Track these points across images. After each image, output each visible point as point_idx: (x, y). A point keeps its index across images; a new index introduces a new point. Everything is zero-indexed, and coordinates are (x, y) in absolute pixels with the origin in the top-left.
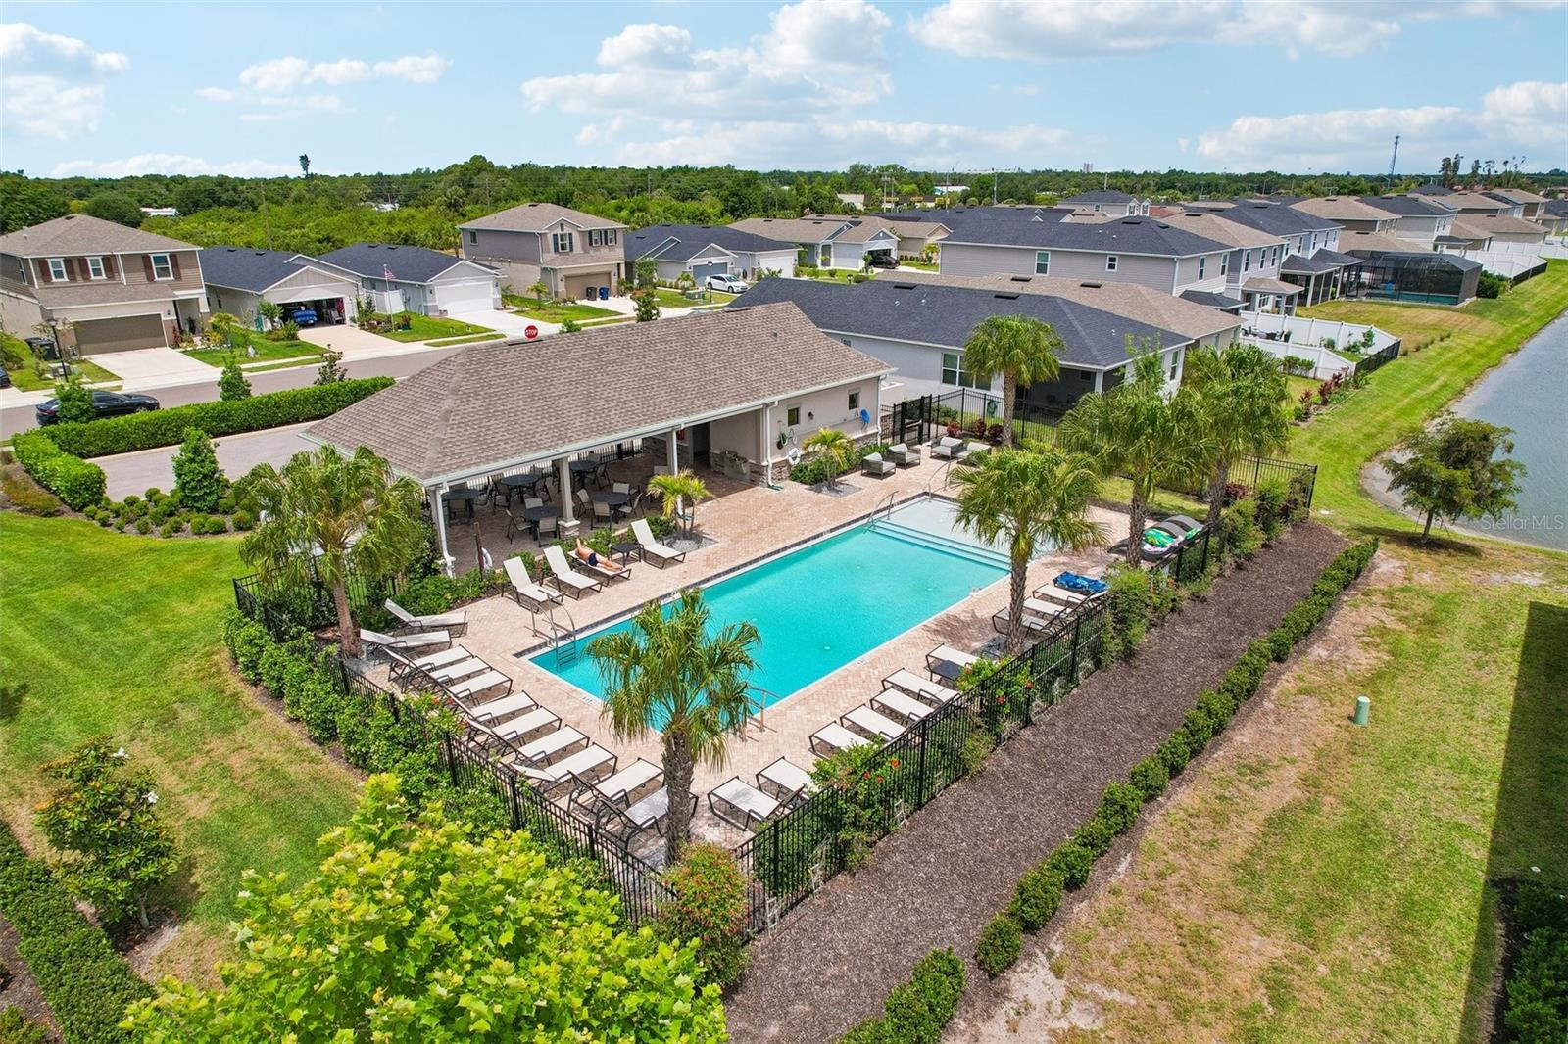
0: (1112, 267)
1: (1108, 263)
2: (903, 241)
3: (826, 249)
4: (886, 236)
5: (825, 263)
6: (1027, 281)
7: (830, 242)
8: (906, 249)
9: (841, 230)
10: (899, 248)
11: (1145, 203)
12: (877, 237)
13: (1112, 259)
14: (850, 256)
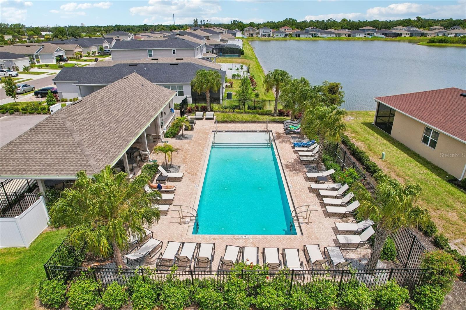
0: (174, 53)
1: (173, 52)
2: (67, 52)
3: (37, 56)
4: (60, 50)
5: (38, 62)
6: (157, 59)
7: (37, 54)
8: (69, 55)
9: (40, 49)
10: (66, 54)
11: (132, 35)
12: (57, 51)
13: (174, 51)
14: (48, 59)
